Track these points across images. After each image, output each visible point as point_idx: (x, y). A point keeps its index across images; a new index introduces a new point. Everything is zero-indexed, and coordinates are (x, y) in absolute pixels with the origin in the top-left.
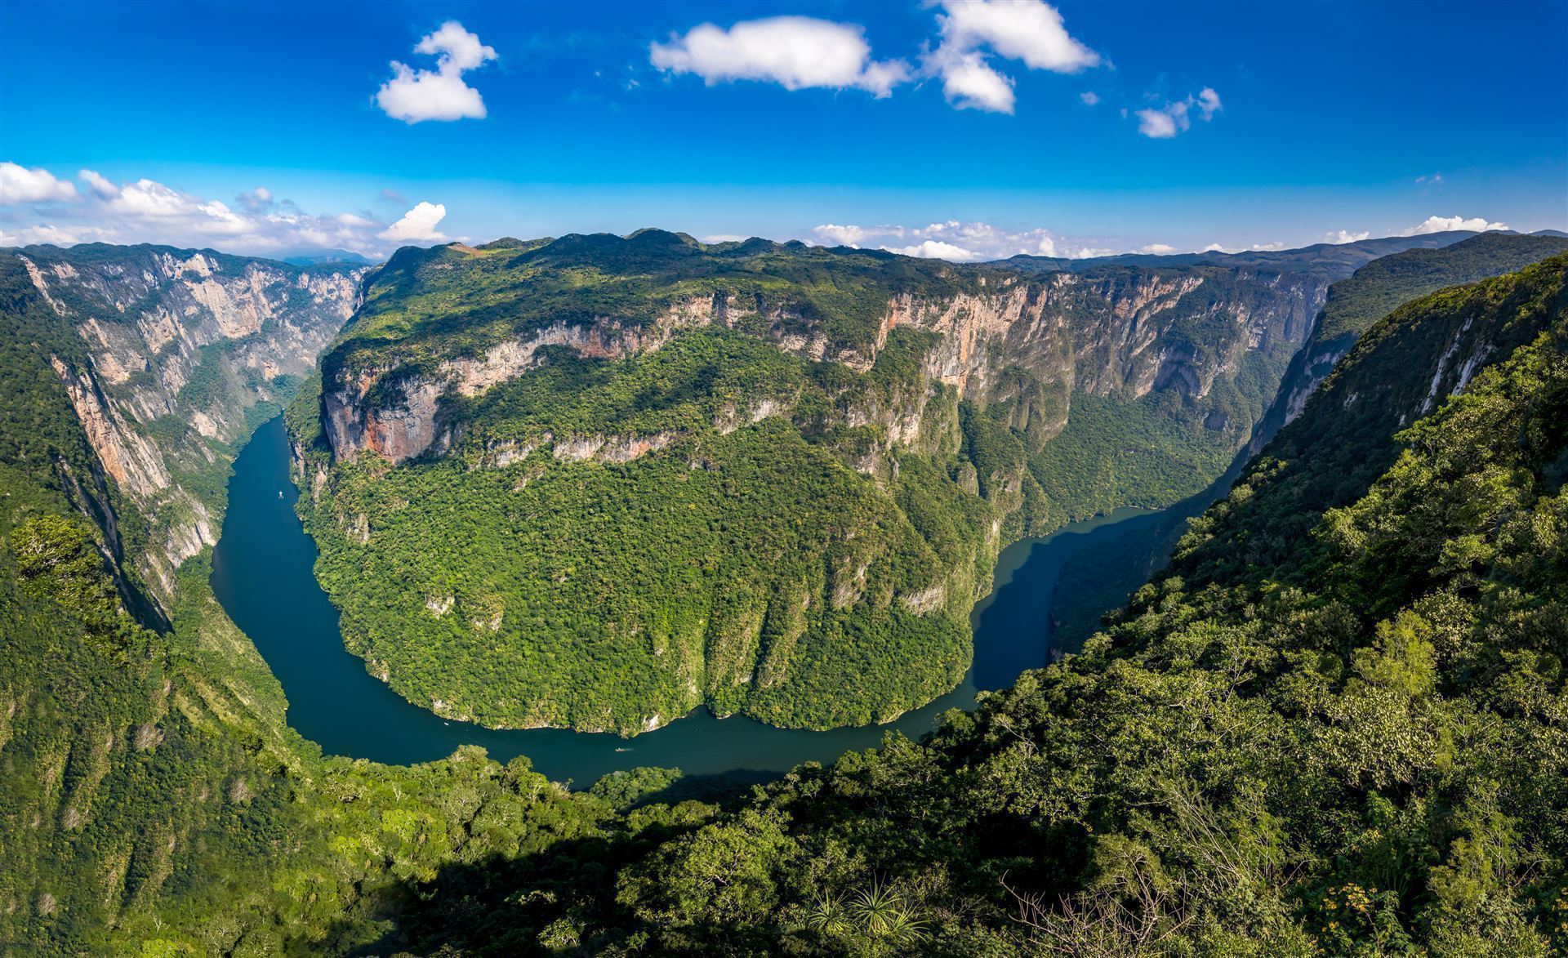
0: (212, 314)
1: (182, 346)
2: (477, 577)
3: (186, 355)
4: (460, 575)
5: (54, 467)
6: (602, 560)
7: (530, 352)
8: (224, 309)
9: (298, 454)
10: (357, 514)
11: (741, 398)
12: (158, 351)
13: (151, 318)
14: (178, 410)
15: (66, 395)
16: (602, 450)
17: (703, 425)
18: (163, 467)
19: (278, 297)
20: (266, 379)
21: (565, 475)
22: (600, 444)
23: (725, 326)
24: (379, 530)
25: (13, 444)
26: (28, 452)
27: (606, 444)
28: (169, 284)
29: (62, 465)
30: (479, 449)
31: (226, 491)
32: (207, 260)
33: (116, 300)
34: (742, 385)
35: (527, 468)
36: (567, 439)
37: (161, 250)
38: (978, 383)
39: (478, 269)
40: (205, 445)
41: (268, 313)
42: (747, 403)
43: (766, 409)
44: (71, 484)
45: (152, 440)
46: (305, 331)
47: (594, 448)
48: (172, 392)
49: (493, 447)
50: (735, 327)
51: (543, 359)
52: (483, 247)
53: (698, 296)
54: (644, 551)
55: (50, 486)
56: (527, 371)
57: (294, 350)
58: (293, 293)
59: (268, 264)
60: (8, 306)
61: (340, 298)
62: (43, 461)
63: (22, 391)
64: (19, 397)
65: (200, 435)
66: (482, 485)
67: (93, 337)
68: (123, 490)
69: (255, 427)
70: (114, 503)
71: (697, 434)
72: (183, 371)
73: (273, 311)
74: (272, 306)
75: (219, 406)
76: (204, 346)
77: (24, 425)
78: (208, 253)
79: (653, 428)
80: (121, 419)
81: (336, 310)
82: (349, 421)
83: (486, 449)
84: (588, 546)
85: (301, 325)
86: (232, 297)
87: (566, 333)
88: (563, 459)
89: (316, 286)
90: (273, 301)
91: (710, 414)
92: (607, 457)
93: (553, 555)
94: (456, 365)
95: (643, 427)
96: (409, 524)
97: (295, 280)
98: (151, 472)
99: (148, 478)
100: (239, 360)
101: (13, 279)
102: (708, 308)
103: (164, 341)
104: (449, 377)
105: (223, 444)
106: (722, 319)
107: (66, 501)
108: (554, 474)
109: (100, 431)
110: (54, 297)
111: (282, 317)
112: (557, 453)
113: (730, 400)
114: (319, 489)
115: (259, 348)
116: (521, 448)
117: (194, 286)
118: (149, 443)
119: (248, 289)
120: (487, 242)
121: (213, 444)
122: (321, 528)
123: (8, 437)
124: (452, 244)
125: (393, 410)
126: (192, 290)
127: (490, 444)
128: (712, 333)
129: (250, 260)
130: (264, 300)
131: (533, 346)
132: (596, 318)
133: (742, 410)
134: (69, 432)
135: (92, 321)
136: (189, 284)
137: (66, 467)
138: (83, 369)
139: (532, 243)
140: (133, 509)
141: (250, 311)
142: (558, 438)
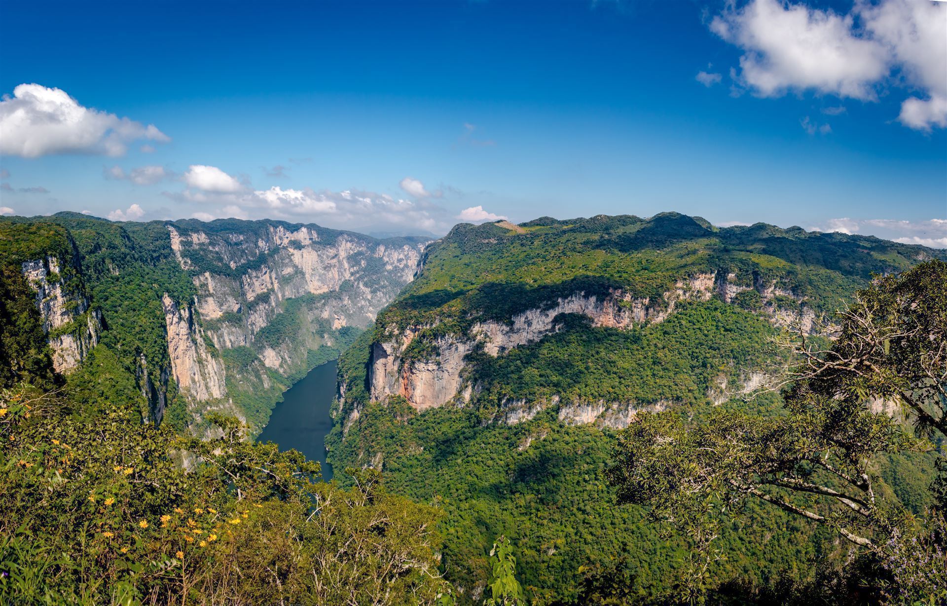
0: (303, 274)
1: (272, 297)
2: (468, 535)
3: (273, 304)
4: (452, 530)
5: (135, 359)
6: (591, 533)
7: (550, 319)
8: (313, 270)
9: (342, 392)
10: (375, 453)
11: (733, 371)
12: (252, 299)
13: (254, 274)
14: (253, 344)
15: (164, 319)
16: (603, 416)
17: (697, 395)
18: (224, 383)
19: (358, 263)
20: (334, 328)
21: (567, 438)
22: (602, 410)
23: (724, 301)
24: (391, 471)
25: (115, 337)
26: (123, 345)
27: (607, 410)
28: (276, 250)
29: (141, 359)
30: (493, 405)
31: (270, 413)
32: (310, 233)
33: (231, 260)
34: (735, 358)
35: (533, 429)
36: (572, 403)
37: (277, 224)
39: (517, 243)
40: (266, 373)
41: (347, 276)
42: (739, 375)
43: (756, 381)
44: (142, 372)
45: (222, 361)
46: (374, 292)
47: (595, 413)
48: (253, 331)
49: (505, 405)
50: (733, 302)
51: (560, 325)
52: (524, 225)
53: (702, 272)
54: (634, 527)
55: (128, 369)
56: (546, 336)
57: (362, 308)
58: (370, 260)
59: (356, 237)
60: (147, 260)
61: (406, 266)
62: (130, 353)
63: (134, 310)
64: (131, 313)
65: (264, 365)
66: (491, 441)
67: (204, 285)
68: (182, 391)
69: (313, 366)
70: (169, 396)
71: (691, 404)
72: (267, 315)
73: (352, 274)
74: (352, 270)
75: (288, 346)
76: (290, 299)
77: (128, 330)
78: (311, 227)
79: (650, 396)
80: (203, 343)
81: (402, 276)
82: (389, 369)
83: (499, 406)
84: (580, 516)
85: (371, 287)
86: (322, 262)
87: (583, 302)
88: (566, 422)
89: (389, 256)
90: (353, 267)
91: (704, 384)
92: (607, 423)
93: (545, 522)
94: (485, 327)
95: (642, 395)
96: (419, 470)
97: (373, 250)
98: (211, 384)
99: (207, 388)
100: (316, 312)
101: (157, 243)
102: (711, 284)
103: (259, 292)
104: (478, 338)
105: (281, 376)
106: (720, 295)
107: (134, 381)
108: (556, 436)
109: (182, 346)
110: (184, 255)
111: (358, 279)
112: (562, 415)
113: (723, 371)
114: (350, 424)
115: (334, 303)
116: (530, 408)
117: (296, 252)
118: (218, 363)
119: (336, 255)
120: (527, 221)
121: (273, 374)
122: (341, 460)
123: (115, 332)
124: (498, 222)
125: (427, 363)
126: (293, 255)
127: (504, 401)
128: (710, 307)
129: (341, 233)
130: (346, 265)
131: (553, 314)
132: (610, 291)
133: (734, 382)
134: (156, 342)
135: (207, 274)
136: (291, 250)
137: (143, 362)
138: (185, 305)
139: (565, 222)
140: (183, 405)
141: (334, 273)
142: (566, 402)
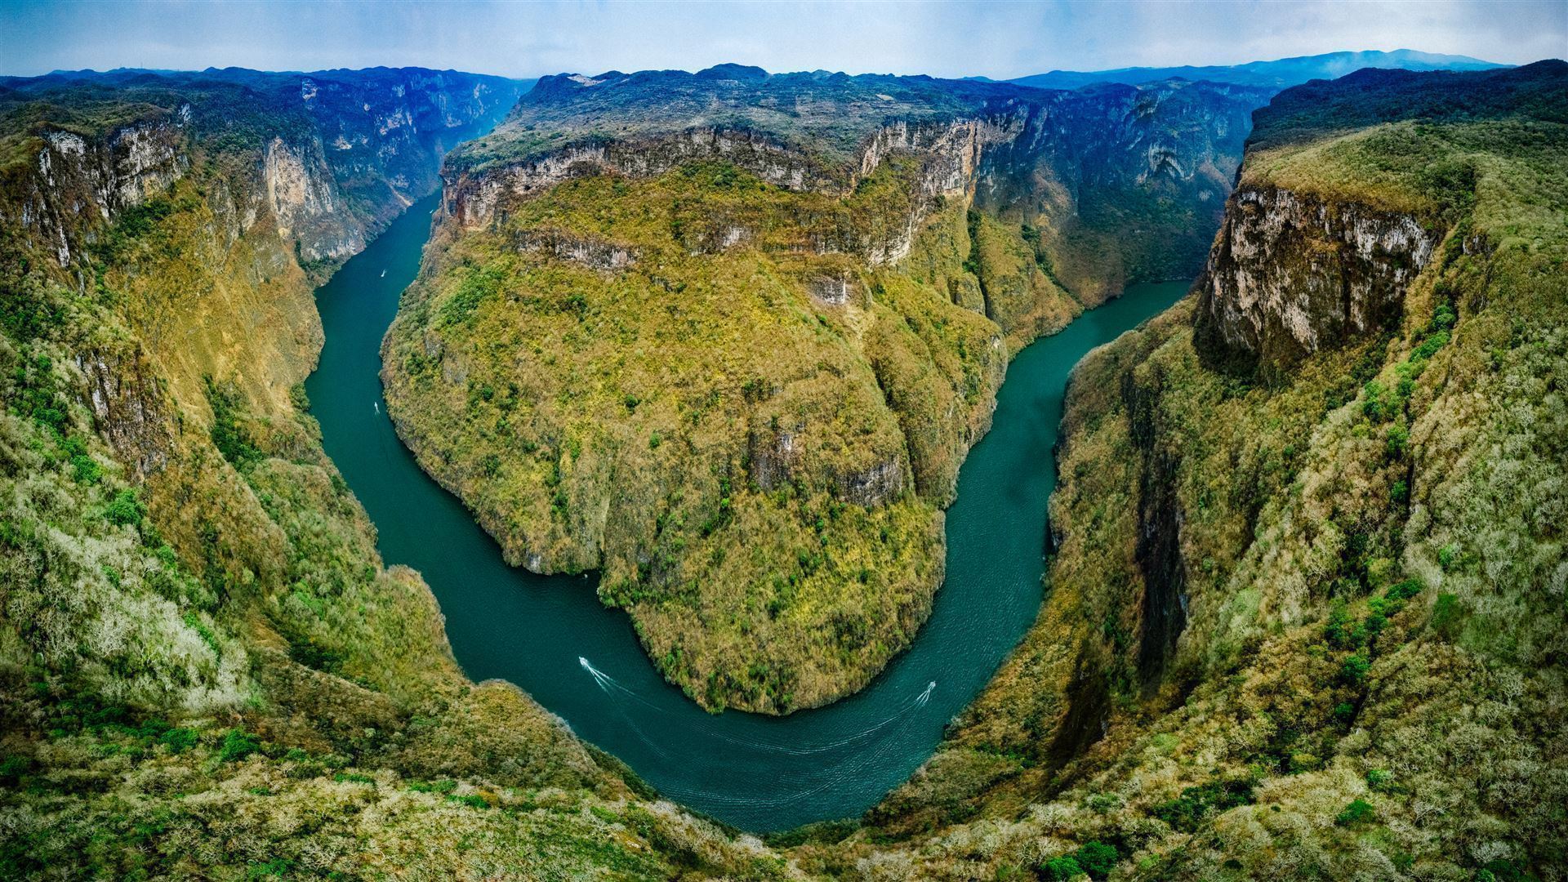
0: (439, 111)
1: (405, 131)
3: (406, 136)
7: (566, 167)
8: (447, 108)
12: (385, 133)
13: (387, 113)
27: (595, 249)
32: (445, 78)
38: (988, 190)
51: (574, 172)
56: (563, 180)
72: (400, 146)
83: (514, 236)
86: (456, 101)
87: (593, 153)
91: (683, 236)
92: (596, 261)
94: (513, 169)
99: (322, 205)
103: (392, 127)
104: (508, 177)
117: (432, 93)
126: (429, 96)
131: (568, 163)
133: (712, 235)
136: (428, 92)
